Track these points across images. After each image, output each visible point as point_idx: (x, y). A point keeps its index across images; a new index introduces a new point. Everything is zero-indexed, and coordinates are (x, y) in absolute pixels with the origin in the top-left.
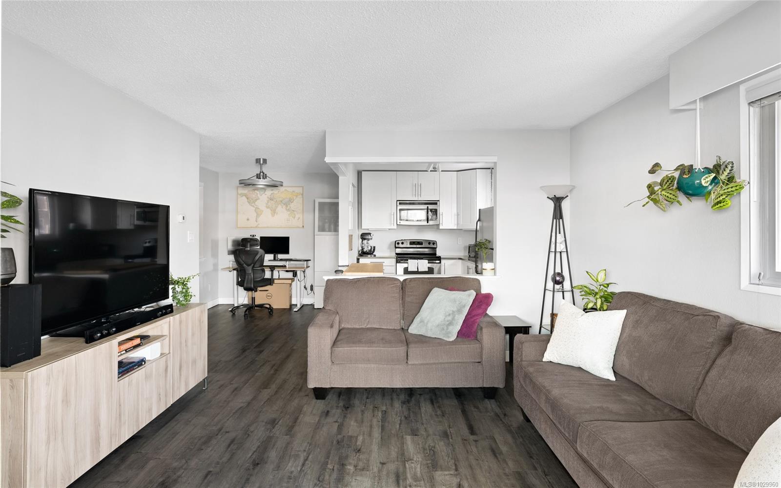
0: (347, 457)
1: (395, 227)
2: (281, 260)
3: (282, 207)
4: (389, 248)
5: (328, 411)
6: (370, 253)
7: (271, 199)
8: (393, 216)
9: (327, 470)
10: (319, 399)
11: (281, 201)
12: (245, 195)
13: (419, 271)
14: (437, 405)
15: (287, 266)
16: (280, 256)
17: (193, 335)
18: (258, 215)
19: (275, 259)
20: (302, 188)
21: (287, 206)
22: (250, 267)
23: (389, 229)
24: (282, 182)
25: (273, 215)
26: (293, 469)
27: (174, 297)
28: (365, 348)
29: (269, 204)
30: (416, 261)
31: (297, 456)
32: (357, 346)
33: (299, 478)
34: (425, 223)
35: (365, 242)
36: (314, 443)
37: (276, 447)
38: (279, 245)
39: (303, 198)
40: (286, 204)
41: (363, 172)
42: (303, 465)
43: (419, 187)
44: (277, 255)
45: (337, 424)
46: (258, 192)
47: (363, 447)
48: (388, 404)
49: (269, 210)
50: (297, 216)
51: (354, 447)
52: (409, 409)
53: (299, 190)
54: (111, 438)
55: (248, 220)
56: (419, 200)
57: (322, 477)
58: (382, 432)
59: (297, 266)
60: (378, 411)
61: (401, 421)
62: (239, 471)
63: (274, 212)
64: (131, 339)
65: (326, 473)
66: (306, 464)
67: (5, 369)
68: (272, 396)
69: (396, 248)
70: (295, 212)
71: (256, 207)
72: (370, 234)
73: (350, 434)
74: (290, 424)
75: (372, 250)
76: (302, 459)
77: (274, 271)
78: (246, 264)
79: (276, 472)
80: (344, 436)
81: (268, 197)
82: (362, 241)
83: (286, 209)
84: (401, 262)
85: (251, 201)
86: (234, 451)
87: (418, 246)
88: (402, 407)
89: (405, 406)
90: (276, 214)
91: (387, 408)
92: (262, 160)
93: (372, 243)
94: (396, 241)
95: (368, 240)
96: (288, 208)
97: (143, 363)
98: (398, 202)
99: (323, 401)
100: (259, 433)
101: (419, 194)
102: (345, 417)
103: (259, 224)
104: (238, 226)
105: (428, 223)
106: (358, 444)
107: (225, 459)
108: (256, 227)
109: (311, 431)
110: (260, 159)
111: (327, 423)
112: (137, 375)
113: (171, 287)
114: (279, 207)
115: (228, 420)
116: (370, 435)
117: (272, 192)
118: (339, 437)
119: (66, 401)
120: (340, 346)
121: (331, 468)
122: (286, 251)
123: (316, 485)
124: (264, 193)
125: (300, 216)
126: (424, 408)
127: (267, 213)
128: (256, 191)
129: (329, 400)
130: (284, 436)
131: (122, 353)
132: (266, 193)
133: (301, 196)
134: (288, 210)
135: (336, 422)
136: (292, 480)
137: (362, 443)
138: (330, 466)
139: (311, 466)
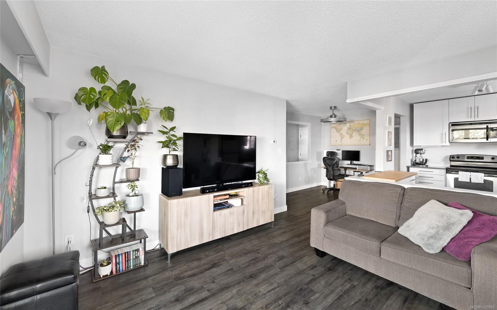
0: (295, 303)
1: (448, 144)
2: (354, 164)
3: (356, 133)
4: (444, 160)
5: (316, 266)
6: (423, 164)
7: (349, 129)
8: (444, 136)
9: (277, 303)
10: (319, 256)
11: (355, 129)
12: (335, 128)
13: (472, 182)
14: (409, 305)
15: (357, 169)
16: (355, 162)
17: (263, 198)
18: (342, 138)
19: (351, 164)
20: (369, 120)
21: (359, 132)
22: (331, 167)
23: (441, 146)
24: (346, 119)
25: (351, 138)
26: (262, 291)
27: (258, 179)
28: (346, 233)
29: (348, 131)
30: (469, 173)
31: (272, 284)
32: (340, 230)
33: (259, 298)
34: (485, 140)
35: (418, 155)
36: (287, 282)
37: (269, 272)
38: (353, 156)
39: (370, 126)
40: (359, 131)
41: (414, 104)
42: (269, 291)
43: (476, 109)
44: (352, 161)
45: (312, 277)
46: (342, 125)
47: (311, 303)
48: (362, 282)
49: (348, 135)
50: (366, 138)
51: (307, 299)
52: (377, 295)
53: (367, 122)
54: (209, 235)
55: (336, 141)
56: (475, 120)
57: (269, 306)
58: (336, 300)
59: (364, 169)
60: (349, 283)
61: (360, 300)
62: (242, 276)
63: (351, 136)
64: (225, 195)
65: (274, 305)
66: (271, 292)
67: (168, 198)
68: (296, 243)
69: (451, 161)
70: (364, 136)
71: (340, 133)
72: (422, 149)
73: (313, 289)
74: (288, 264)
75: (424, 161)
76: (272, 287)
77: (347, 171)
78: (329, 166)
79: (254, 287)
80: (308, 288)
81: (348, 128)
82: (416, 155)
83: (359, 134)
84: (452, 172)
85: (338, 131)
86: (251, 264)
87: (476, 160)
88: (372, 290)
89: (375, 290)
90: (352, 137)
91: (358, 285)
92: (333, 107)
93: (425, 156)
94: (451, 156)
95: (421, 154)
96: (360, 133)
97: (230, 207)
98: (451, 124)
99: (320, 258)
100: (270, 261)
101: (476, 114)
102: (322, 275)
103: (342, 144)
104: (331, 145)
105: (487, 140)
106: (311, 298)
107: (243, 266)
108: (341, 145)
109: (294, 273)
110: (332, 107)
111: (307, 273)
112: (225, 212)
113: (257, 174)
114: (354, 133)
115: (265, 247)
116: (326, 297)
117: (350, 124)
118: (306, 286)
119: (186, 215)
120: (329, 226)
121: (280, 303)
122: (358, 159)
123: (262, 308)
124: (345, 125)
125: (368, 138)
126: (392, 301)
127: (347, 137)
128: (341, 125)
129: (324, 259)
130: (278, 269)
131: (218, 200)
132: (346, 125)
133: (368, 125)
134: (360, 135)
135: (313, 275)
136: (255, 296)
137: (314, 299)
138: (280, 302)
139: (272, 295)
